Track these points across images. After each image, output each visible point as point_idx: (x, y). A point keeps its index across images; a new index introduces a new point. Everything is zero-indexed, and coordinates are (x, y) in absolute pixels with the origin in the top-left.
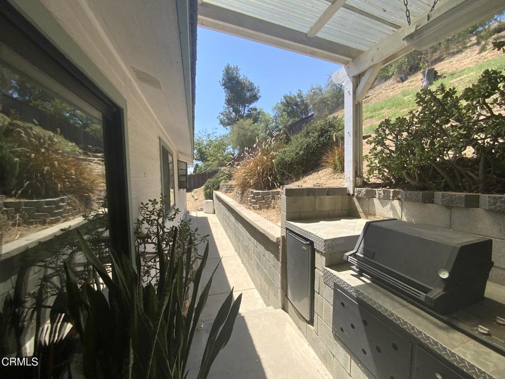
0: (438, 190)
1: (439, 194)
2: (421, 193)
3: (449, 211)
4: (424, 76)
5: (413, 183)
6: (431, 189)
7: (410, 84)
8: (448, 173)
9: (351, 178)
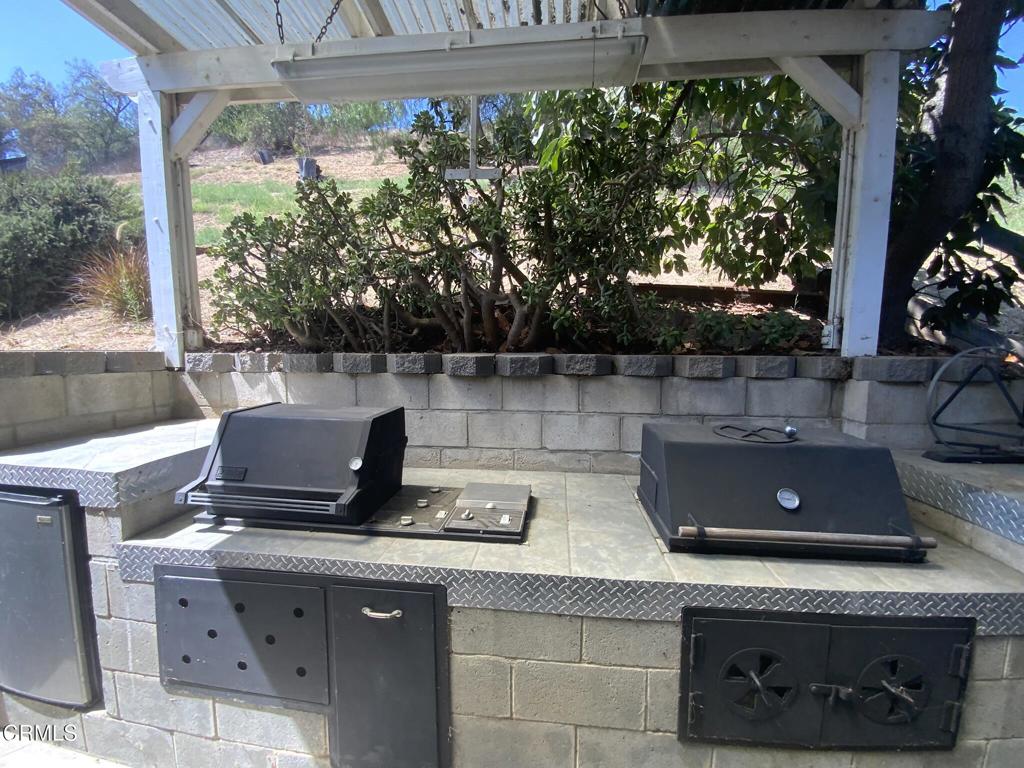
0: (338, 351)
1: (339, 357)
2: (315, 356)
3: (353, 382)
4: (301, 168)
5: (301, 340)
6: (329, 349)
7: (279, 173)
8: (349, 325)
9: (174, 331)
